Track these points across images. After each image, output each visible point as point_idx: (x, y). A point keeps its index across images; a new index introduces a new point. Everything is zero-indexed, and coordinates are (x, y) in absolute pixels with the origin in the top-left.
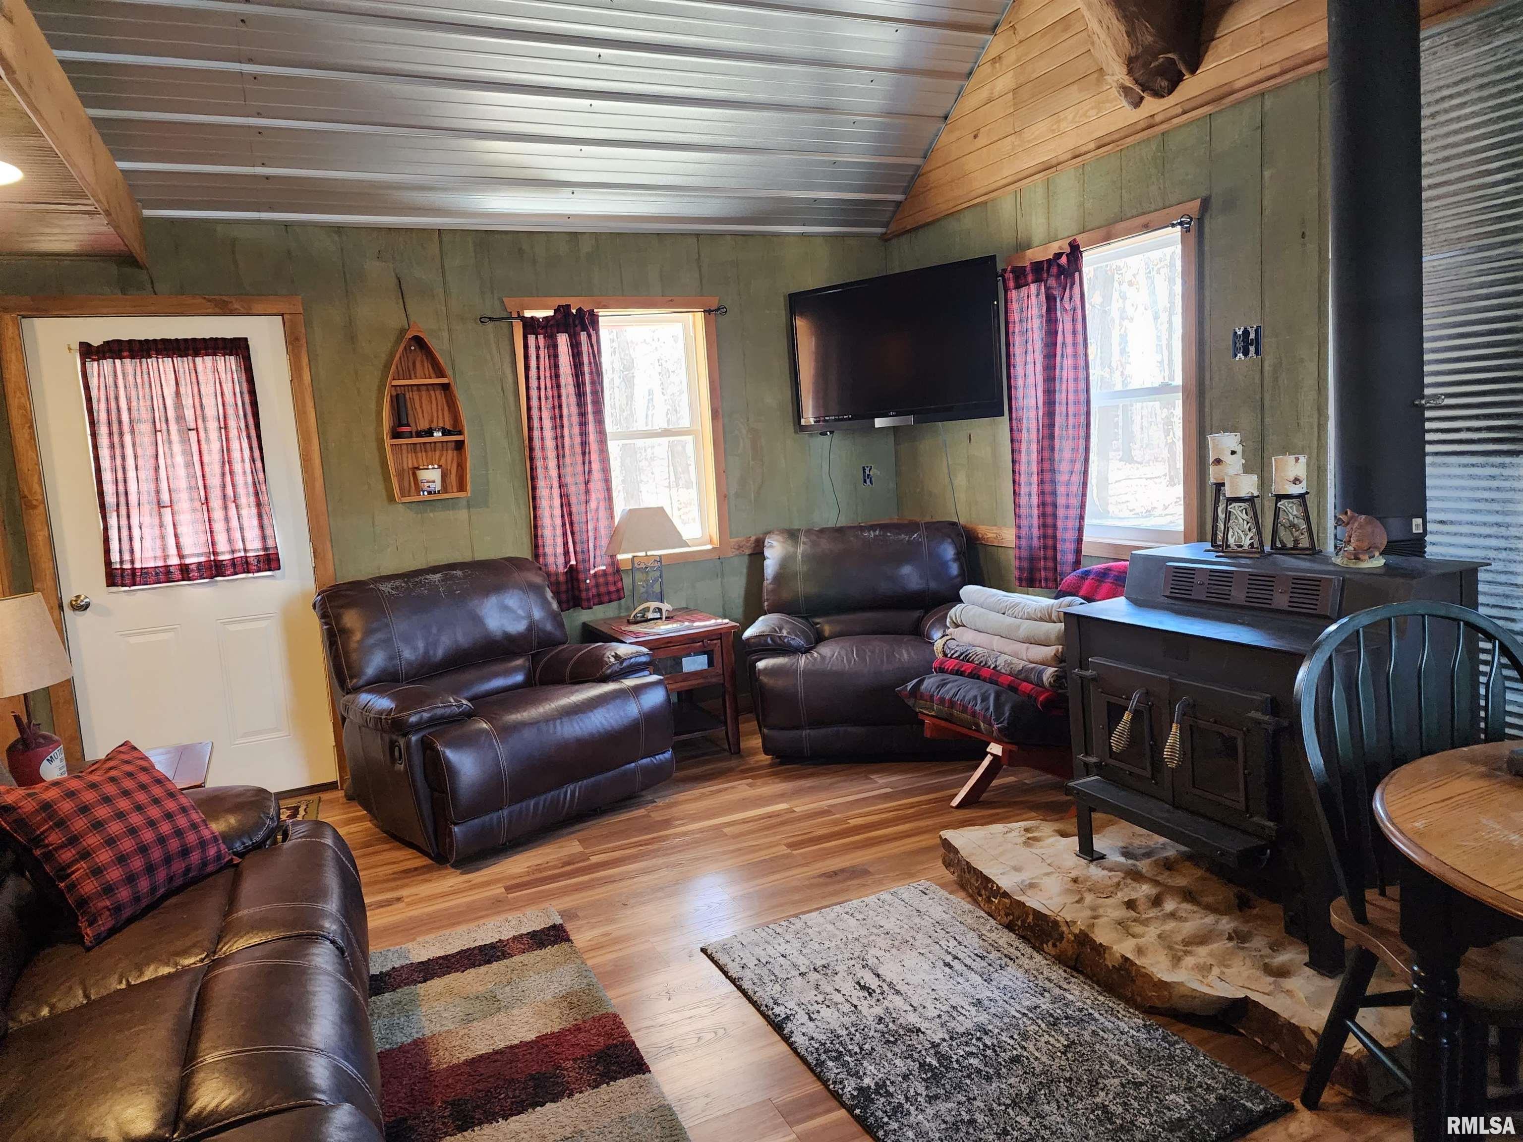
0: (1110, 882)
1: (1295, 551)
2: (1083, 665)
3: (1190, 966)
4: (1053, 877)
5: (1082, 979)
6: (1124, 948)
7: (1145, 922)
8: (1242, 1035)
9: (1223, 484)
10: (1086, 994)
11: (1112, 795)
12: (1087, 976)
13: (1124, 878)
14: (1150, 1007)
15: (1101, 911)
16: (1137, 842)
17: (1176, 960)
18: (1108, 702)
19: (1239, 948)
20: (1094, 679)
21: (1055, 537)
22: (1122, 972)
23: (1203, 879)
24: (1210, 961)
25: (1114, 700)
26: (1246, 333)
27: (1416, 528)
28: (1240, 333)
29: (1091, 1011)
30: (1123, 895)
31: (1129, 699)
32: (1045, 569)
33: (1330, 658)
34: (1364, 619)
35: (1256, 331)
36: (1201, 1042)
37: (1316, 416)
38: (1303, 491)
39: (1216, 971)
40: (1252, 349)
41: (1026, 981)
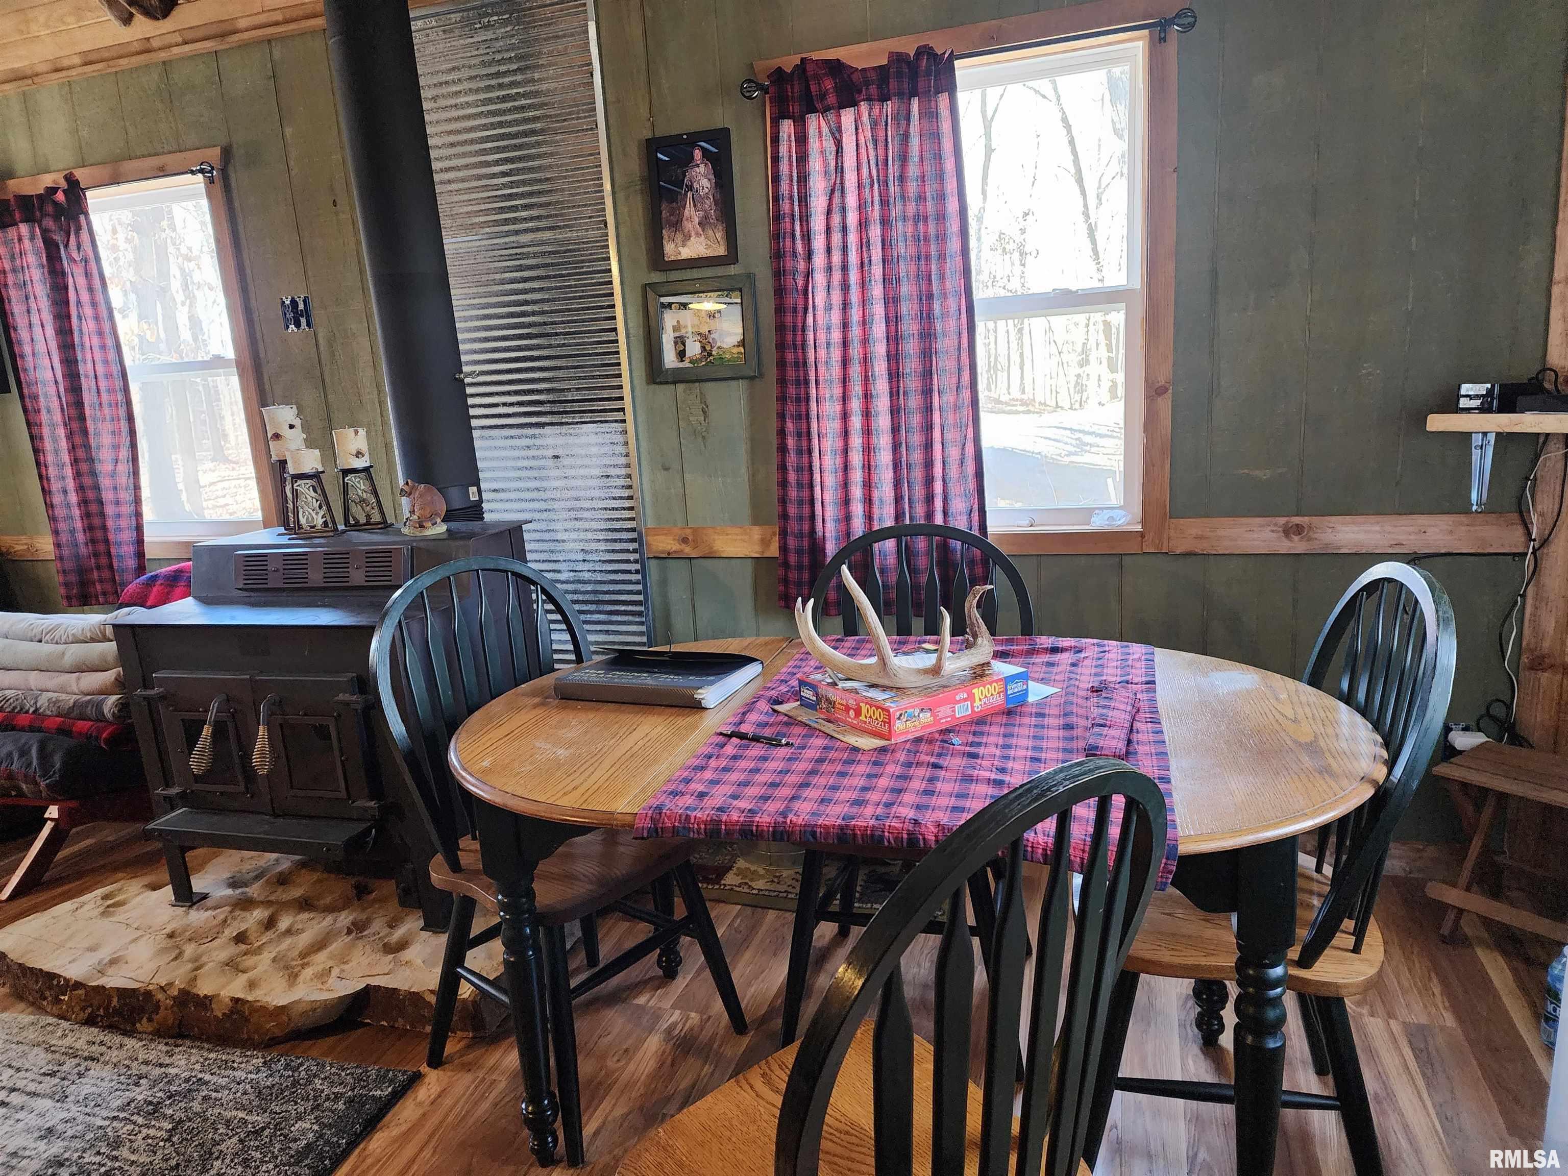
0: (215, 922)
1: (368, 526)
2: (147, 683)
3: (308, 978)
4: (142, 942)
5: (188, 1043)
6: (235, 988)
7: (258, 951)
8: (368, 1024)
9: (285, 462)
10: (193, 1059)
11: (202, 824)
12: (194, 1038)
13: (231, 912)
14: (270, 1039)
15: (204, 959)
16: (247, 867)
17: (293, 977)
18: (183, 720)
19: (358, 938)
20: (162, 697)
21: (107, 541)
22: (234, 1017)
23: (319, 881)
24: (330, 964)
25: (188, 715)
26: (294, 302)
27: (474, 497)
28: (288, 302)
29: (200, 1076)
30: (231, 932)
31: (207, 711)
32: (101, 581)
33: (400, 622)
34: (426, 580)
35: (304, 301)
36: (325, 1054)
37: (376, 392)
38: (368, 464)
39: (335, 972)
40: (303, 321)
41: (115, 1077)
